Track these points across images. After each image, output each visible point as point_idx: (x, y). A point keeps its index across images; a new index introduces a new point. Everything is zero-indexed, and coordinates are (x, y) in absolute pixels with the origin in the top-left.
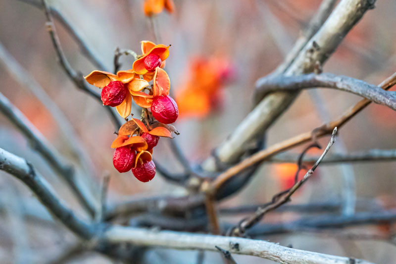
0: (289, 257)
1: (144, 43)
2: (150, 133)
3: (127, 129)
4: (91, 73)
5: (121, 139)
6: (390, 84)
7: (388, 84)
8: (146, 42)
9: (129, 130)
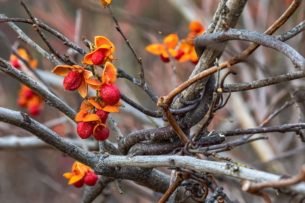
0: (198, 166)
1: (97, 38)
2: (104, 109)
3: (86, 105)
4: (56, 68)
5: (82, 115)
6: (278, 26)
7: (276, 26)
8: (98, 37)
9: (87, 107)
